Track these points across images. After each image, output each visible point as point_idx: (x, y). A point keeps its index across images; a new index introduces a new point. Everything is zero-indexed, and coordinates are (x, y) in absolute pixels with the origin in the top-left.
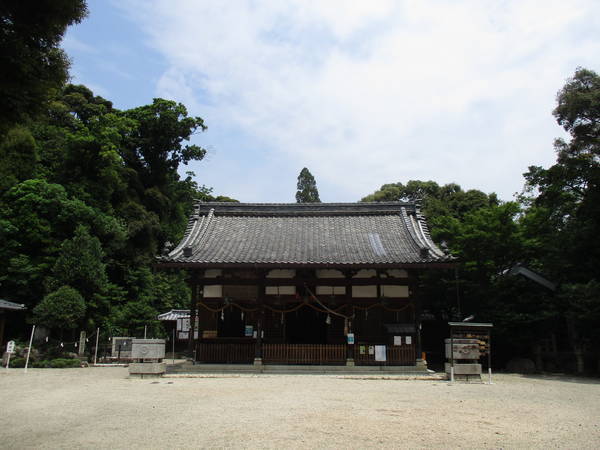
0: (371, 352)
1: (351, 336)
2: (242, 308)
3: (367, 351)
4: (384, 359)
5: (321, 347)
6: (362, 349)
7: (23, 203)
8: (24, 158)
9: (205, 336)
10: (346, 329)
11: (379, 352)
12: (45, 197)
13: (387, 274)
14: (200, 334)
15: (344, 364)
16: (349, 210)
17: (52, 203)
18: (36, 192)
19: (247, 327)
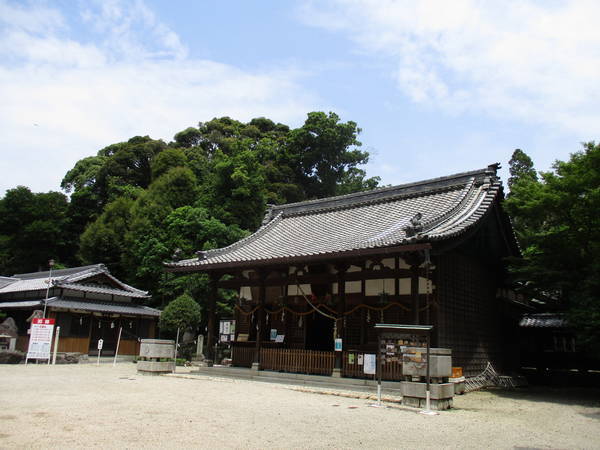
0: (360, 362)
1: (339, 341)
2: (268, 311)
3: (356, 360)
4: (373, 372)
5: (310, 354)
6: (351, 357)
7: (173, 227)
8: (180, 191)
9: (239, 339)
10: (335, 333)
11: (369, 363)
12: (190, 220)
13: (382, 265)
14: (236, 338)
15: (330, 375)
16: (410, 192)
17: (192, 225)
18: (183, 217)
19: (272, 330)
